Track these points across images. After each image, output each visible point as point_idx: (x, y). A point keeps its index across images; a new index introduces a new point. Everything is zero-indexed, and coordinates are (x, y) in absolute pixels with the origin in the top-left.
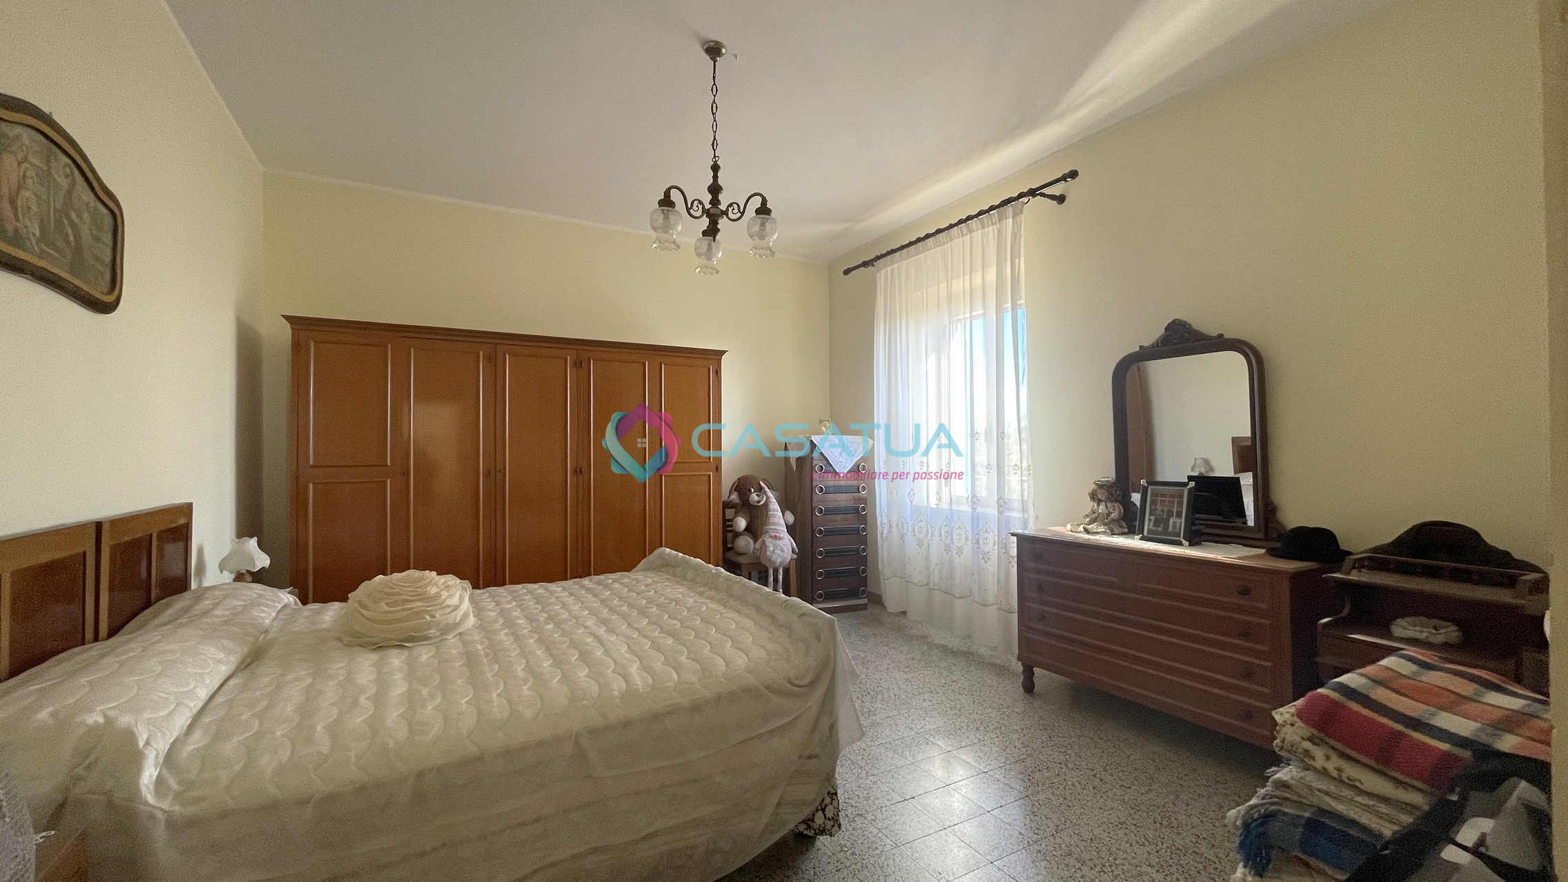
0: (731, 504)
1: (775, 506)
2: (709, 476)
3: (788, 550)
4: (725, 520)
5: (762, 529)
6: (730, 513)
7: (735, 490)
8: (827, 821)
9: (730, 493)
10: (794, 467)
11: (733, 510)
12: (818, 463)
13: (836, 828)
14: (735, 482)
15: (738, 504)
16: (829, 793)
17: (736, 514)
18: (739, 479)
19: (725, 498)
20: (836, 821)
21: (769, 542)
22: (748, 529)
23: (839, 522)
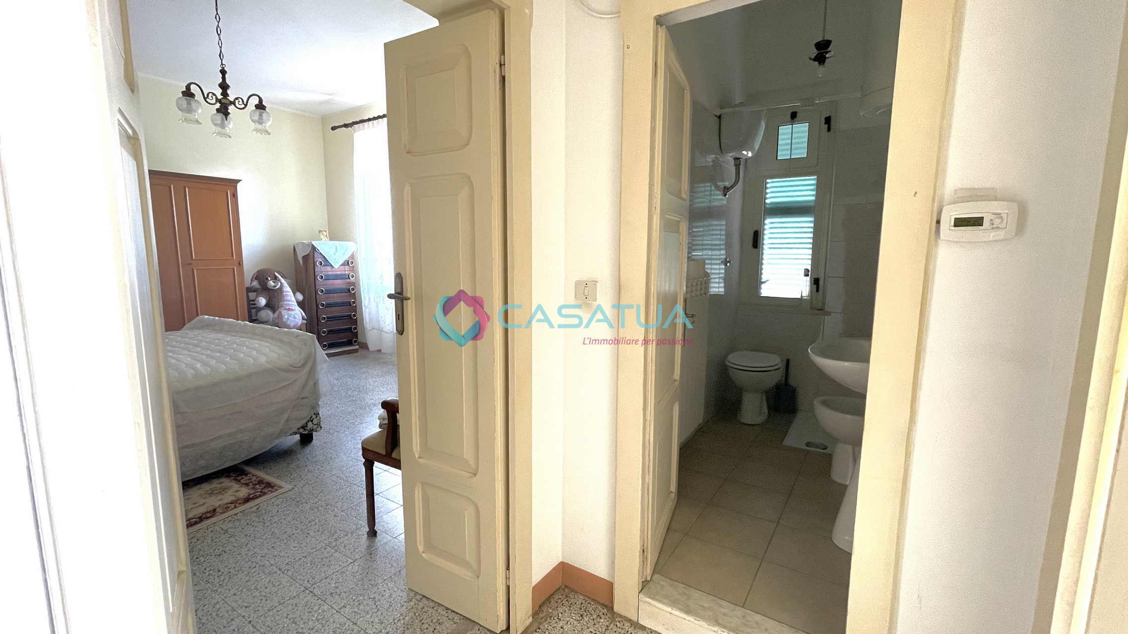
0: (253, 289)
1: (287, 289)
2: (234, 269)
3: (299, 317)
4: (249, 301)
5: (278, 304)
6: (252, 295)
7: (255, 279)
8: (314, 426)
9: (252, 280)
10: (301, 262)
11: (255, 293)
12: (319, 260)
13: (319, 428)
14: (255, 273)
15: (259, 289)
16: (314, 414)
17: (257, 296)
18: (258, 271)
19: (247, 284)
20: (319, 425)
21: (284, 312)
22: (268, 305)
23: (336, 298)
